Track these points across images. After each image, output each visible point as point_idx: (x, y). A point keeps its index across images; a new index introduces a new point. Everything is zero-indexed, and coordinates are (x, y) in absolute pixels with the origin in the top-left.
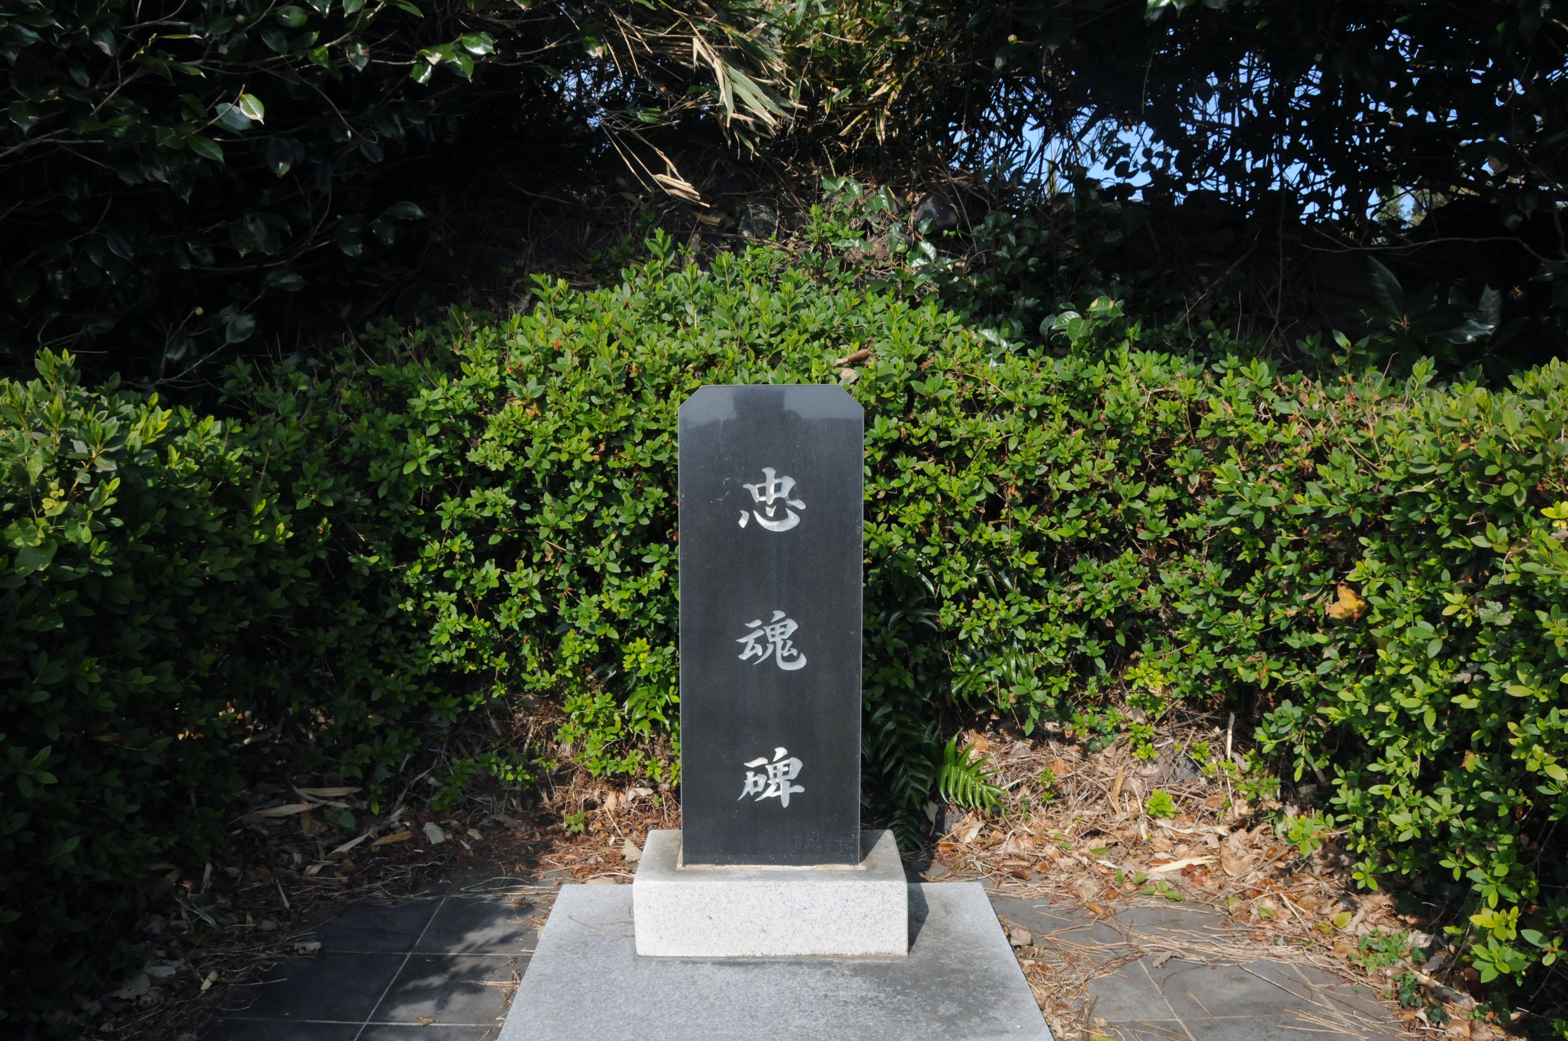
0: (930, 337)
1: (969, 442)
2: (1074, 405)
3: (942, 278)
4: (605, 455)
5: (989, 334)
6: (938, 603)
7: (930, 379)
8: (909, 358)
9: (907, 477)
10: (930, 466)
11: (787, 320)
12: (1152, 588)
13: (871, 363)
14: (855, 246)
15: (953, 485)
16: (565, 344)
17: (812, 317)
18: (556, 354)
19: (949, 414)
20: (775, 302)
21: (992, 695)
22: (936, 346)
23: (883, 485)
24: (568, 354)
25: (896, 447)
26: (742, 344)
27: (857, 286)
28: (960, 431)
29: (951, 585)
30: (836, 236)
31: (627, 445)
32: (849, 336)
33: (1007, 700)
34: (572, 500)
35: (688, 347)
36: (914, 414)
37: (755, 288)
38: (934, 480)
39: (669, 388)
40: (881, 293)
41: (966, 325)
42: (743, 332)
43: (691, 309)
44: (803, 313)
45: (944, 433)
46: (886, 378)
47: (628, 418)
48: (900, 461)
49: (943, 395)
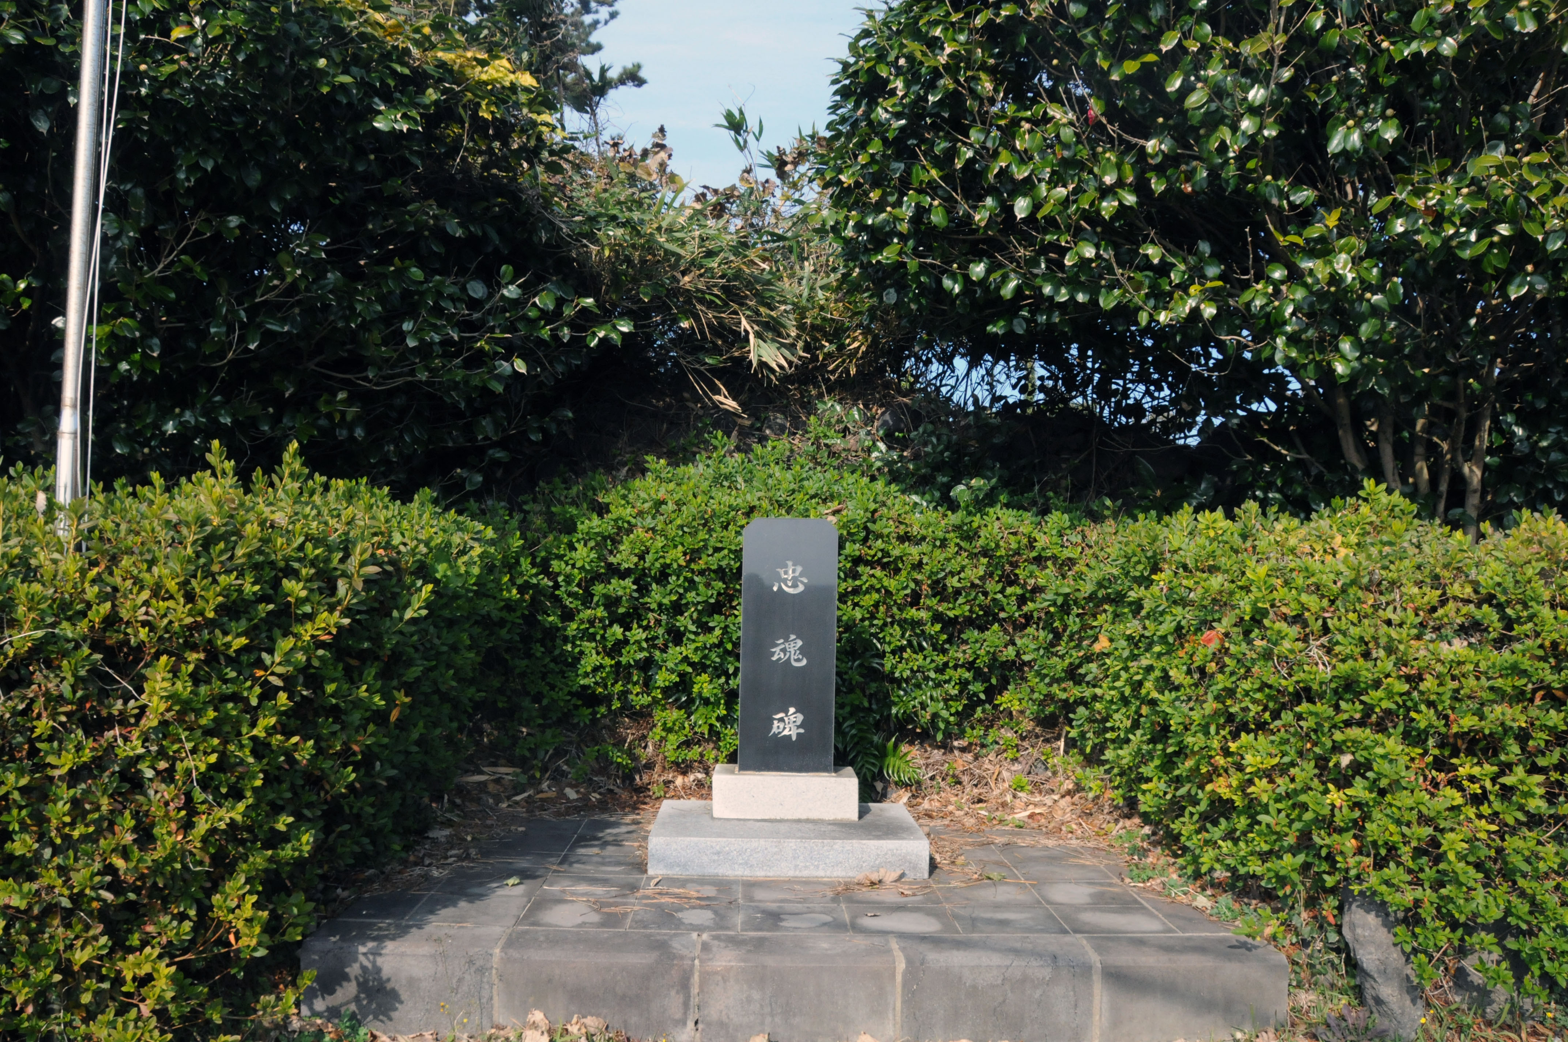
0: (880, 498)
1: (901, 558)
2: (962, 539)
3: (889, 463)
4: (689, 562)
5: (915, 498)
6: (882, 655)
7: (878, 523)
8: (866, 510)
9: (864, 578)
10: (878, 572)
11: (796, 487)
12: (1010, 648)
13: (844, 513)
14: (837, 442)
15: (892, 584)
16: (667, 497)
17: (811, 486)
18: (663, 502)
19: (888, 543)
20: (789, 475)
21: (916, 714)
22: (884, 504)
23: (850, 584)
24: (670, 503)
25: (858, 561)
26: (771, 500)
27: (838, 468)
28: (896, 552)
29: (889, 643)
30: (825, 436)
31: (704, 556)
32: (832, 497)
33: (925, 717)
34: (669, 587)
35: (739, 501)
36: (870, 543)
37: (777, 468)
38: (880, 580)
39: (728, 524)
40: (853, 473)
41: (903, 492)
42: (770, 494)
43: (740, 480)
44: (805, 483)
45: (886, 553)
46: (853, 521)
47: (704, 540)
48: (861, 569)
49: (886, 531)
